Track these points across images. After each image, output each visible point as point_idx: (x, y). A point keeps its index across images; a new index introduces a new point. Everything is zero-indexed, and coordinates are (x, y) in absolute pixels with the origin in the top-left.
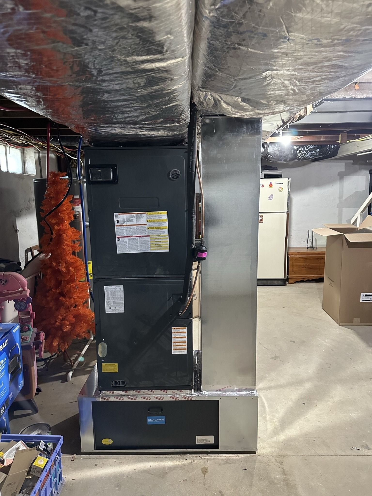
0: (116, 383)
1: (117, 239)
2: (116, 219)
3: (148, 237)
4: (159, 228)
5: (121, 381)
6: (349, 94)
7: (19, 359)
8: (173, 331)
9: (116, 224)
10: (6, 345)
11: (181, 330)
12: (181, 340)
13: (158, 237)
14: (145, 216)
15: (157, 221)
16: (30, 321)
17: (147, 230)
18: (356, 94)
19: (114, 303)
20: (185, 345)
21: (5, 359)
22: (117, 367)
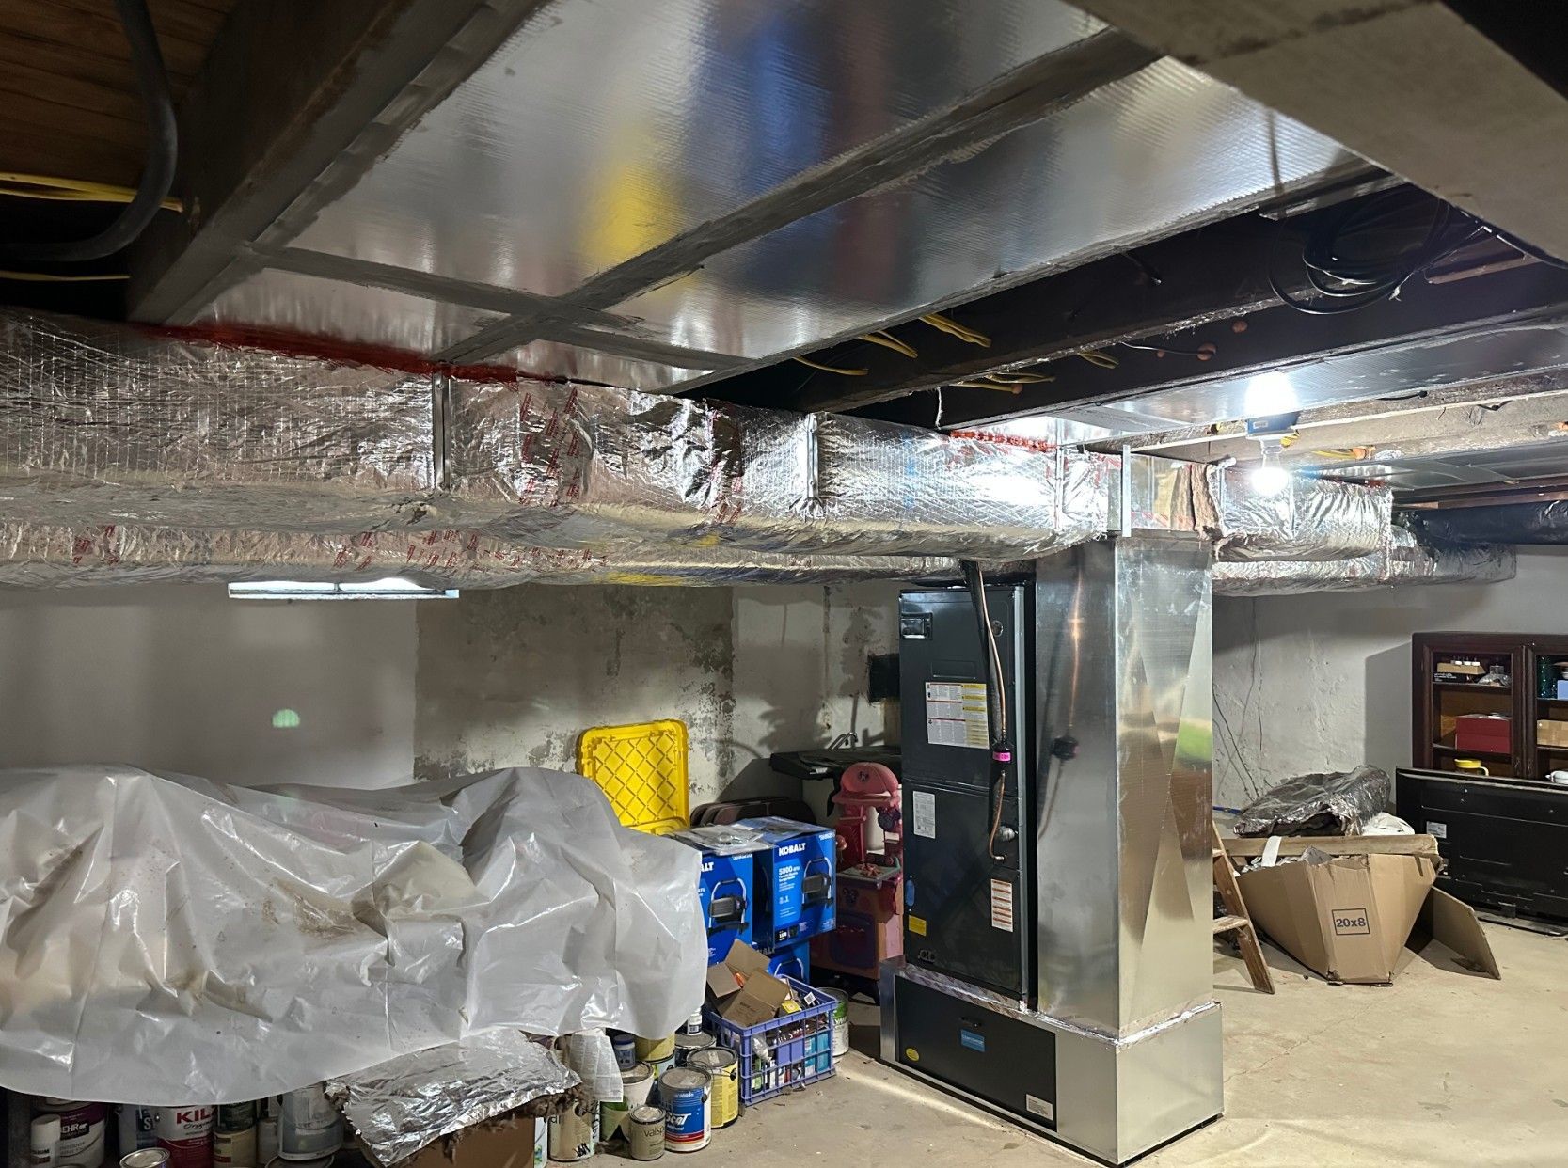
0: (924, 955)
1: (928, 720)
2: (927, 691)
3: (964, 723)
4: (976, 709)
5: (930, 953)
6: (1464, 442)
7: (829, 883)
8: (993, 885)
9: (928, 698)
10: (801, 849)
11: (1004, 888)
12: (1003, 904)
13: (976, 723)
14: (960, 689)
15: (973, 698)
16: (898, 852)
17: (963, 711)
18: (1483, 440)
19: (924, 819)
20: (1009, 916)
21: (798, 868)
22: (925, 926)
